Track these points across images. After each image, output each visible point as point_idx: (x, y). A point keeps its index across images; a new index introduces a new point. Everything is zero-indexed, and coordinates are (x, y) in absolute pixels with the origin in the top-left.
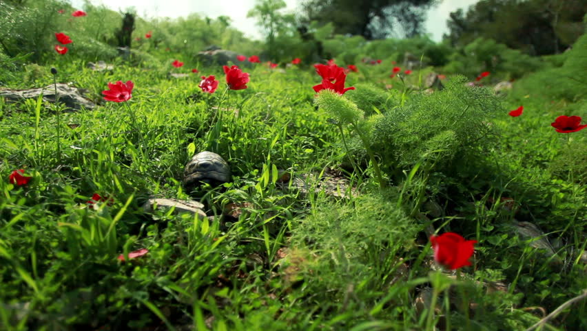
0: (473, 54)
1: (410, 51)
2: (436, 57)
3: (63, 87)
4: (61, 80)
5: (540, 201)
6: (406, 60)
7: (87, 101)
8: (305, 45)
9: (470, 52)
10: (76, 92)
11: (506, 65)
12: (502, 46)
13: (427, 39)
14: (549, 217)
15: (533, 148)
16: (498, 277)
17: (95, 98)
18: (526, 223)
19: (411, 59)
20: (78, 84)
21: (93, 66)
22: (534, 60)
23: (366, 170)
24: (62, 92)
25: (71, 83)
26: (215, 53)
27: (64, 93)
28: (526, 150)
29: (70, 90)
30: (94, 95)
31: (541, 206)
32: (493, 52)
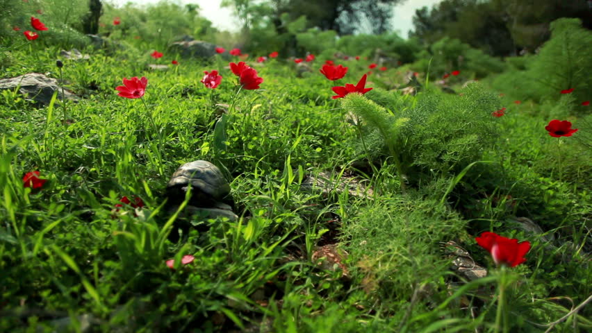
0: (440, 53)
1: (380, 47)
2: (405, 54)
3: (41, 78)
4: (36, 70)
5: (533, 198)
6: (377, 56)
7: (70, 94)
8: (279, 37)
9: (438, 50)
10: (56, 83)
11: (470, 64)
12: (466, 46)
13: (395, 36)
14: (544, 213)
15: (516, 147)
16: (525, 271)
17: (77, 90)
18: (524, 218)
19: (382, 56)
20: (55, 74)
21: (66, 54)
22: (495, 61)
23: (381, 170)
24: (41, 83)
25: (49, 73)
26: (191, 43)
27: (44, 84)
28: (511, 149)
29: (50, 81)
30: (77, 86)
31: (535, 203)
32: (459, 51)
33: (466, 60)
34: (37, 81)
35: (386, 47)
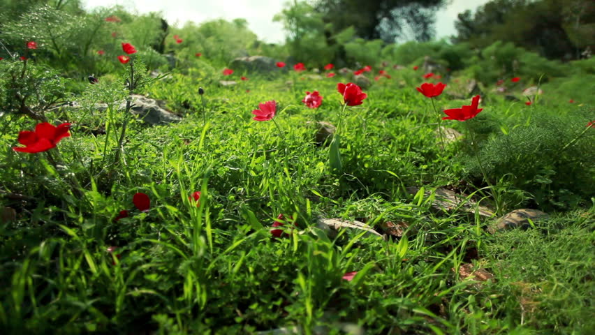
1: (428, 54)
2: (453, 60)
3: (143, 99)
6: (425, 64)
7: (169, 113)
8: (329, 49)
9: (490, 55)
10: (156, 104)
11: (526, 69)
12: (521, 49)
19: (430, 63)
21: (153, 75)
25: (148, 95)
26: (252, 59)
27: (148, 105)
29: (150, 101)
32: (512, 56)
33: (522, 64)
34: (143, 103)
35: (434, 54)
